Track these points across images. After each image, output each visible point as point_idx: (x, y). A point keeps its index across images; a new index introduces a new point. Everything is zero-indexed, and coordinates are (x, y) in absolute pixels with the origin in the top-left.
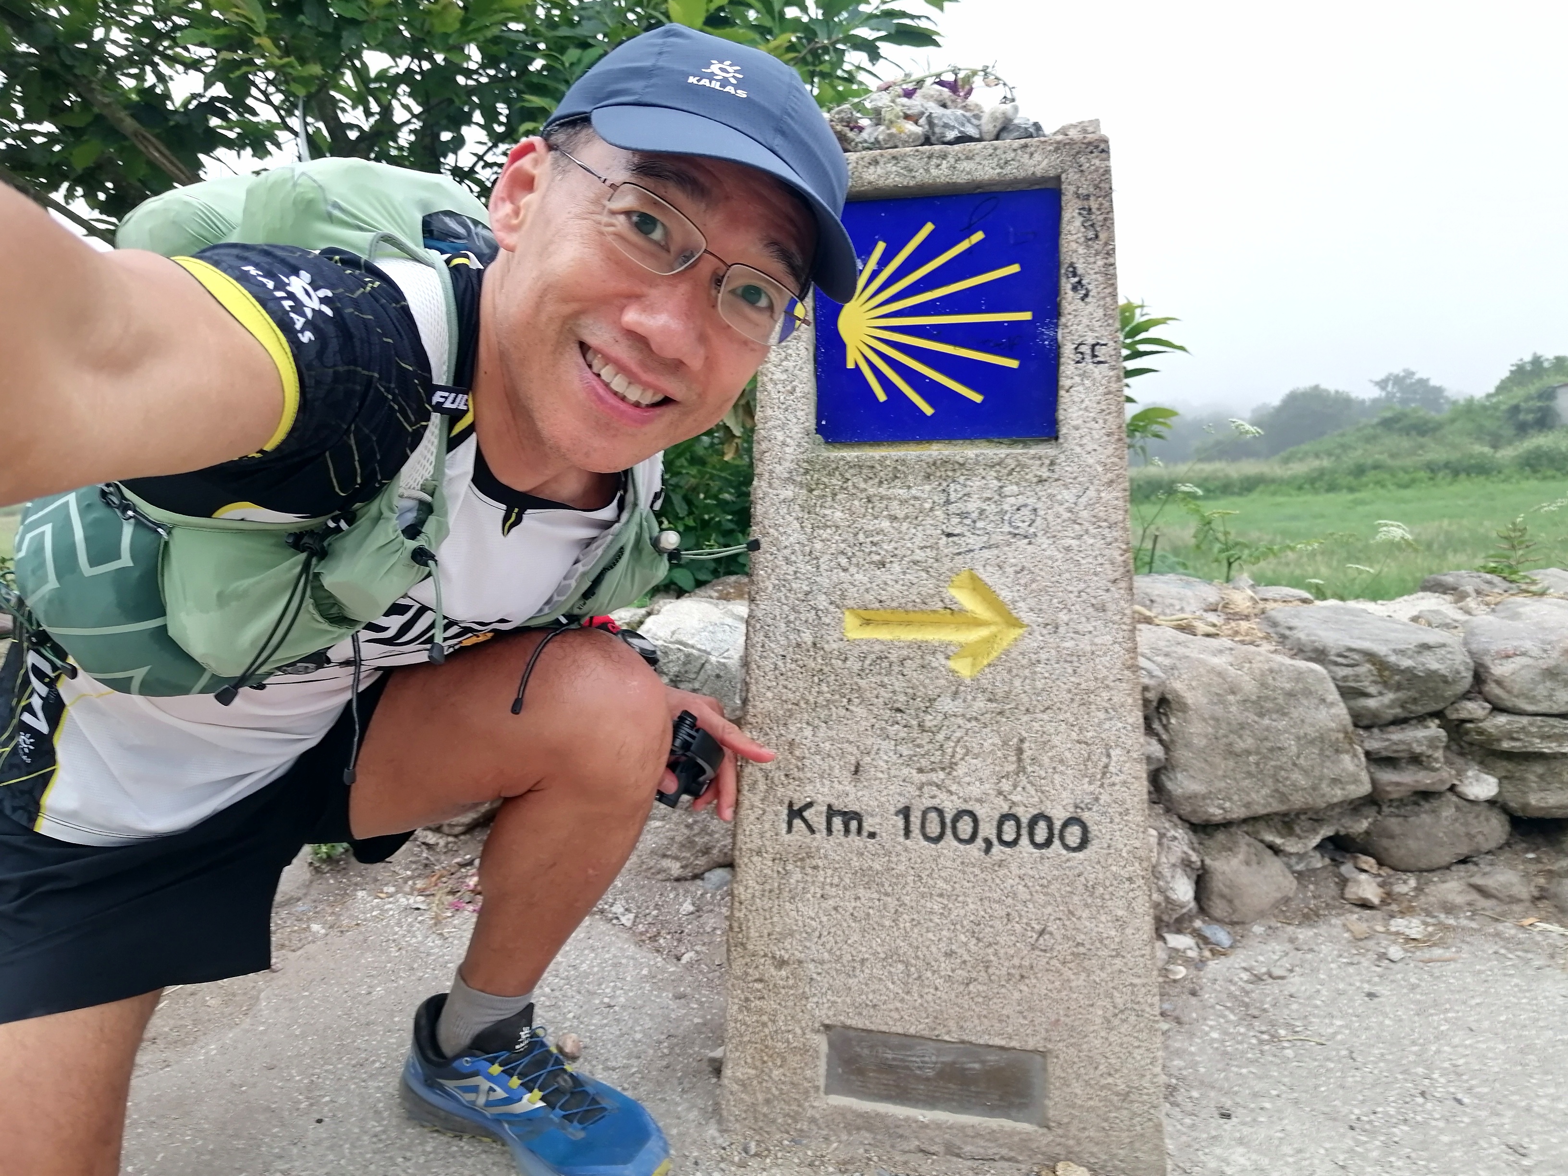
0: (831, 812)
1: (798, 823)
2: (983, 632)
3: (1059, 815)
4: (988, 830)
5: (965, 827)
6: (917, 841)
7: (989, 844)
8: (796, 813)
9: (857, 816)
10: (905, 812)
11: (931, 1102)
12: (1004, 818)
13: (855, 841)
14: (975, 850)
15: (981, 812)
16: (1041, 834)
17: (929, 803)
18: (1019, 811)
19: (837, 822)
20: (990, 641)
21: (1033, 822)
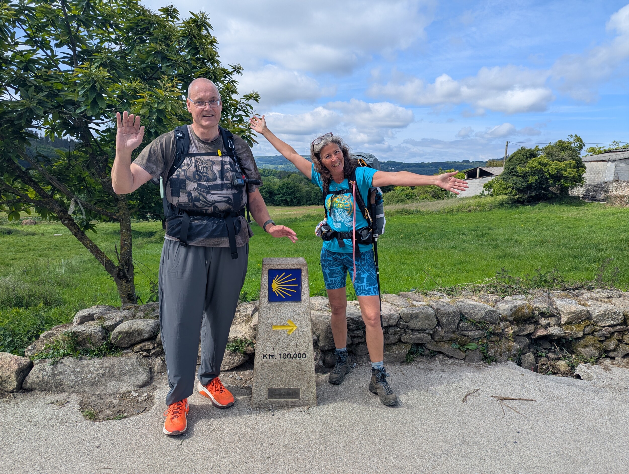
0: (270, 355)
1: (265, 357)
2: (292, 328)
3: (302, 353)
4: (292, 356)
5: (289, 356)
6: (282, 359)
7: (292, 358)
8: (264, 356)
9: (274, 356)
10: (281, 354)
11: (284, 398)
12: (294, 354)
13: (274, 359)
14: (291, 359)
15: (291, 354)
16: (299, 356)
17: (284, 353)
18: (297, 353)
19: (271, 357)
20: (292, 329)
21: (298, 354)
